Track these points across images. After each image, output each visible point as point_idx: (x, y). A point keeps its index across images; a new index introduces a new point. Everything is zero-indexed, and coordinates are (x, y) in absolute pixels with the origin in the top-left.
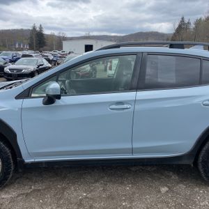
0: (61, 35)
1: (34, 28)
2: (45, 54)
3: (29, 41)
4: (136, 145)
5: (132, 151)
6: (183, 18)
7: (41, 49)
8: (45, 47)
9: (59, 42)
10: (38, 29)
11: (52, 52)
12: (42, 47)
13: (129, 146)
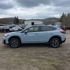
0: (24, 19)
1: (15, 17)
2: (19, 25)
3: (14, 21)
4: (39, 40)
5: (39, 41)
6: (63, 13)
7: (18, 24)
8: (19, 23)
9: (23, 21)
10: (16, 17)
11: (21, 25)
12: (18, 23)
13: (38, 40)
